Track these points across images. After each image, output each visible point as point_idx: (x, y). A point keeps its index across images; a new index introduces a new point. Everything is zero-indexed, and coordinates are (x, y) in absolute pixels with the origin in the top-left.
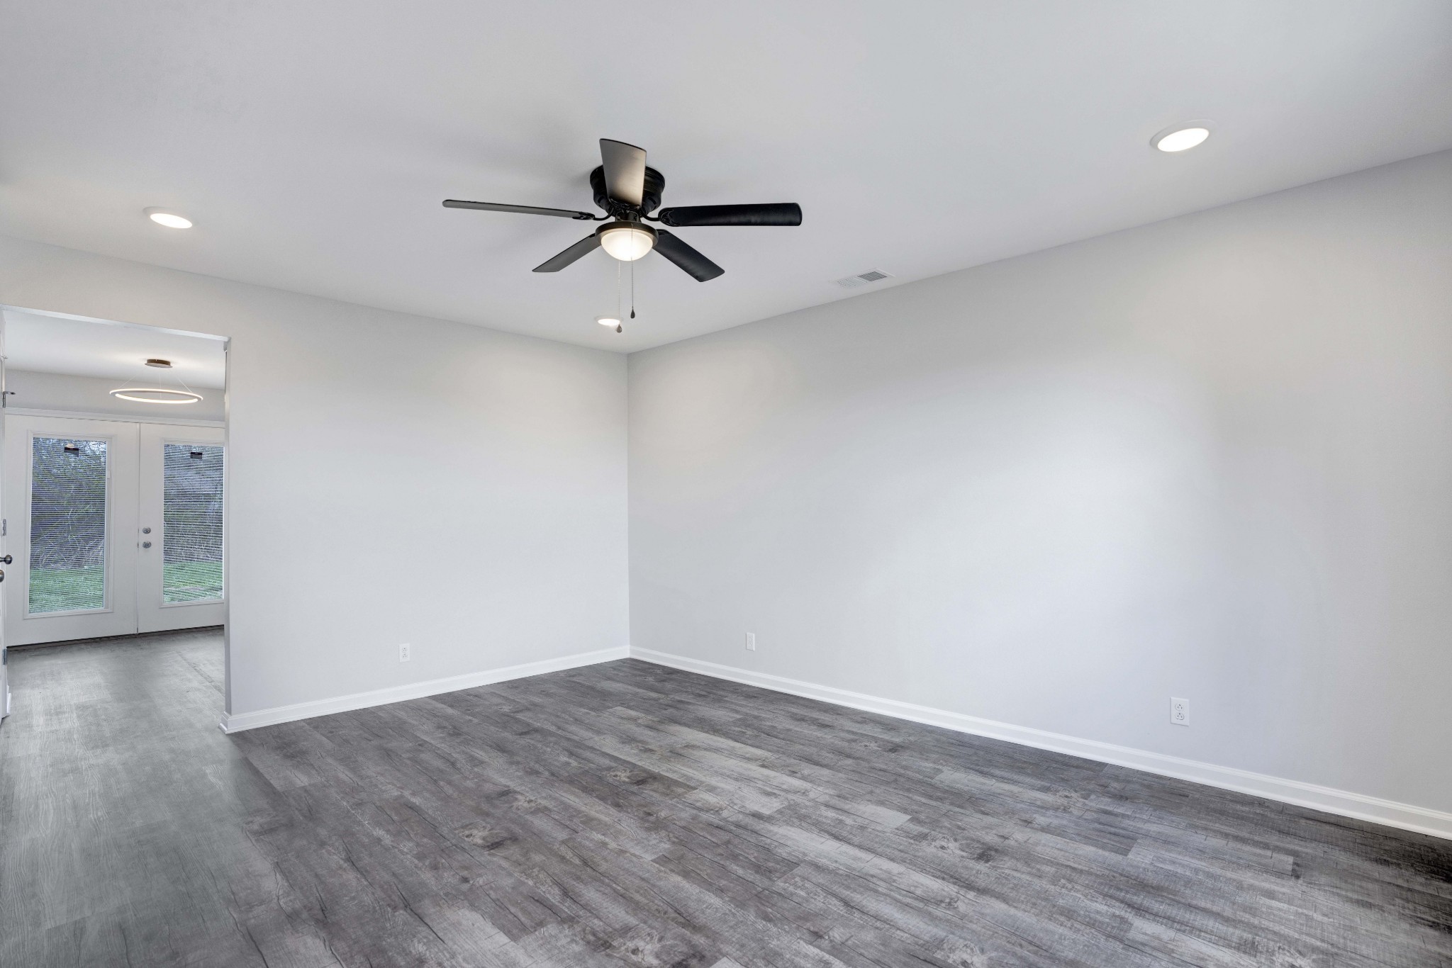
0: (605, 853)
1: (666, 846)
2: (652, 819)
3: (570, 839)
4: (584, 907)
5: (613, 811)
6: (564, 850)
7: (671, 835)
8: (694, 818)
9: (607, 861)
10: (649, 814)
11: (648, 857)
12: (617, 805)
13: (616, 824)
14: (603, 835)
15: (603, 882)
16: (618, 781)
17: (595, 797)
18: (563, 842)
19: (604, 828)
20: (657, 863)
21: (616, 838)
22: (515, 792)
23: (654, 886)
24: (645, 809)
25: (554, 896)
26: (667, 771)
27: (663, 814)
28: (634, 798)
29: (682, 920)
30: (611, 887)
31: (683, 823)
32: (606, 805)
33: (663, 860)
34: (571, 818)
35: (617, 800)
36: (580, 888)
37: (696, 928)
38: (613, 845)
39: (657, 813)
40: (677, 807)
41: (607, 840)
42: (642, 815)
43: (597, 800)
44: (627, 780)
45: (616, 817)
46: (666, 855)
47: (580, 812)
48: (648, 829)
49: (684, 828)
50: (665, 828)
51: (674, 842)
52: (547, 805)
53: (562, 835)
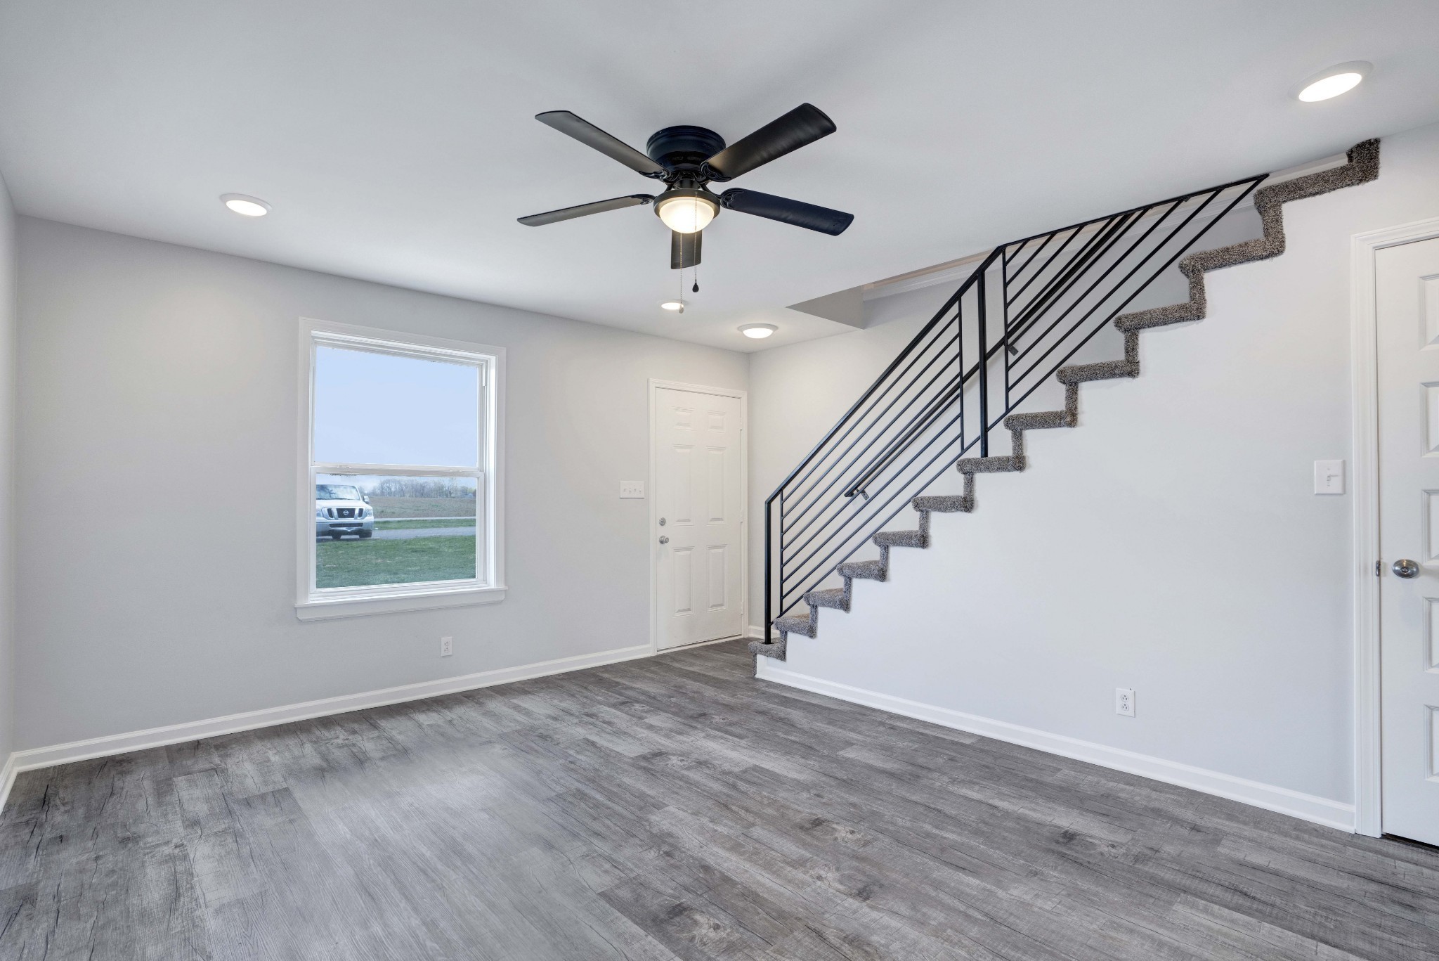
0: (710, 814)
1: (655, 818)
2: (665, 848)
3: (748, 828)
4: (719, 779)
5: (711, 861)
6: (750, 818)
7: (648, 828)
8: (618, 847)
9: (708, 807)
10: (668, 854)
11: (672, 809)
12: (706, 868)
13: (704, 843)
14: (716, 831)
15: (708, 792)
16: (712, 915)
17: (737, 884)
18: (753, 825)
19: (715, 838)
20: (664, 804)
21: (702, 827)
22: (851, 895)
23: (669, 789)
24: (672, 861)
25: (742, 786)
26: (633, 937)
27: (652, 854)
28: (687, 880)
29: (652, 772)
30: (701, 790)
31: (632, 840)
32: (720, 869)
33: (658, 806)
34: (756, 853)
35: (708, 877)
36: (726, 790)
37: (645, 768)
38: (705, 820)
39: (660, 855)
40: (633, 864)
41: (711, 825)
42: (677, 853)
43: (733, 878)
44: (698, 917)
45: (705, 851)
46: (656, 810)
47: (750, 860)
48: (670, 835)
49: (634, 836)
50: (652, 836)
51: (647, 821)
52: (794, 872)
53: (757, 832)
